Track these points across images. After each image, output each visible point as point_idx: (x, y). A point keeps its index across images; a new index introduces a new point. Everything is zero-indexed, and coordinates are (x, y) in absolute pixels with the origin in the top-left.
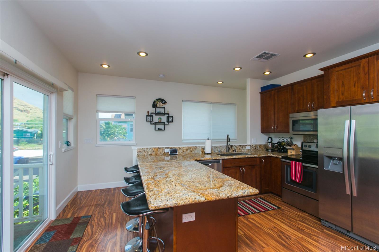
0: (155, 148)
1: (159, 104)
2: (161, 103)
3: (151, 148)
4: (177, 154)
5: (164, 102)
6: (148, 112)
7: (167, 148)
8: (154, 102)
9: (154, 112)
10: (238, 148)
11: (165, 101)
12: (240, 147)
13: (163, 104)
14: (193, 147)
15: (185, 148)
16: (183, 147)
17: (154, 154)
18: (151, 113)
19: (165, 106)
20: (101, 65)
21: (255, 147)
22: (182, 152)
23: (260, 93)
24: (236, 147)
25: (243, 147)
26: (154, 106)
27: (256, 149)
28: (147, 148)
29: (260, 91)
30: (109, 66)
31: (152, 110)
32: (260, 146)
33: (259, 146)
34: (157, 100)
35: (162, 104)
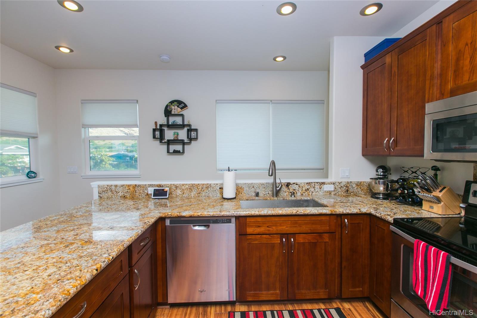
0: (129, 186)
1: (175, 109)
2: (178, 107)
3: (122, 186)
4: (167, 197)
5: (183, 105)
6: (156, 123)
7: (151, 186)
8: (167, 106)
9: (166, 124)
10: (304, 189)
11: (184, 103)
12: (307, 187)
13: (182, 108)
14: (203, 184)
15: (187, 187)
16: (183, 185)
17: (128, 195)
18: (161, 126)
19: (185, 112)
20: (57, 48)
21: (346, 186)
22: (181, 193)
23: (363, 67)
24: (299, 186)
25: (316, 187)
26: (168, 113)
27: (347, 191)
28: (116, 186)
29: (363, 62)
30: (72, 51)
31: (162, 120)
32: (359, 184)
33: (357, 185)
34: (172, 102)
35: (179, 109)
